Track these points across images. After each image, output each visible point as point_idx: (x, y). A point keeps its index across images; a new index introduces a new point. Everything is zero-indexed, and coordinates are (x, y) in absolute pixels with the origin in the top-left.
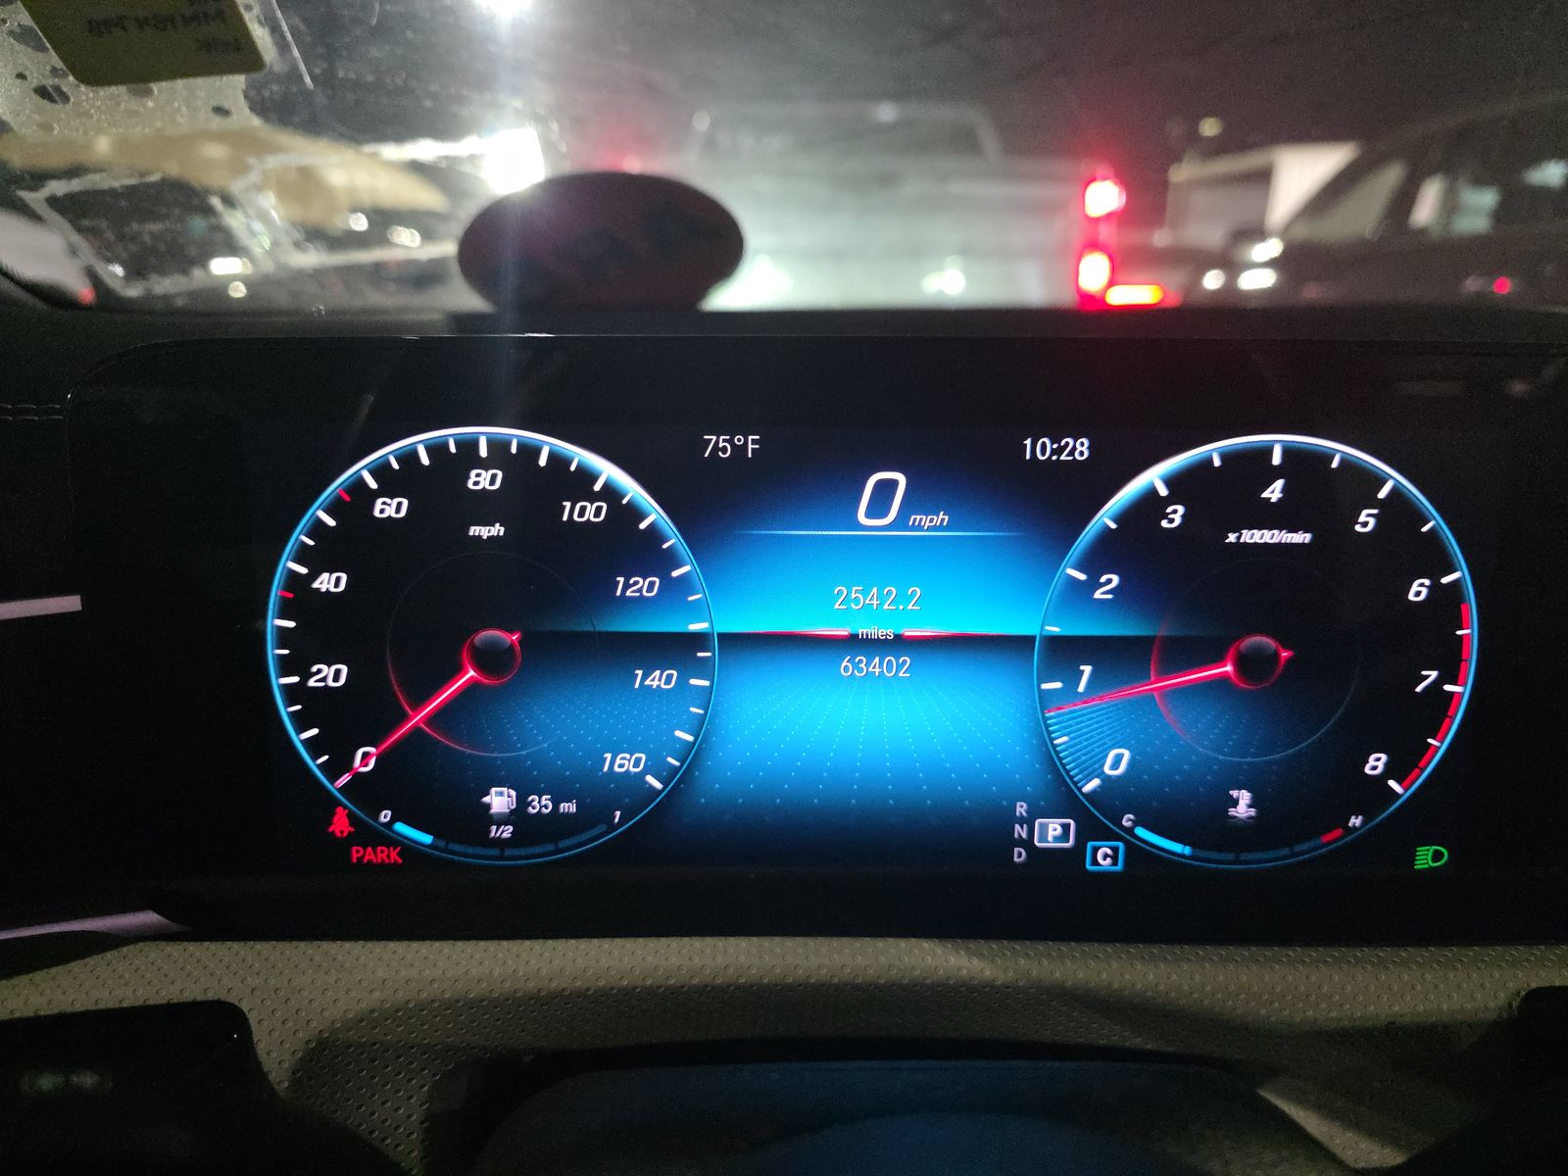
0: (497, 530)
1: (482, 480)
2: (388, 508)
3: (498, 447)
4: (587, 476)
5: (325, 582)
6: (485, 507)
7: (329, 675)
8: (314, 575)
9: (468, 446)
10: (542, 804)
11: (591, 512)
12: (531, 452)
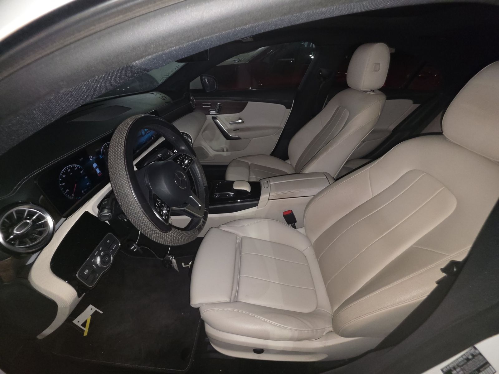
0: (72, 173)
1: (69, 170)
2: (64, 176)
3: (68, 167)
4: (75, 166)
5: (63, 184)
6: (70, 172)
7: (67, 191)
8: (62, 184)
9: (66, 168)
10: (85, 190)
11: (76, 169)
12: (70, 166)
